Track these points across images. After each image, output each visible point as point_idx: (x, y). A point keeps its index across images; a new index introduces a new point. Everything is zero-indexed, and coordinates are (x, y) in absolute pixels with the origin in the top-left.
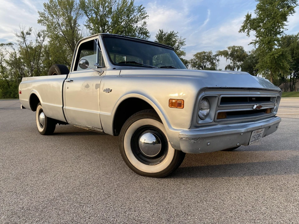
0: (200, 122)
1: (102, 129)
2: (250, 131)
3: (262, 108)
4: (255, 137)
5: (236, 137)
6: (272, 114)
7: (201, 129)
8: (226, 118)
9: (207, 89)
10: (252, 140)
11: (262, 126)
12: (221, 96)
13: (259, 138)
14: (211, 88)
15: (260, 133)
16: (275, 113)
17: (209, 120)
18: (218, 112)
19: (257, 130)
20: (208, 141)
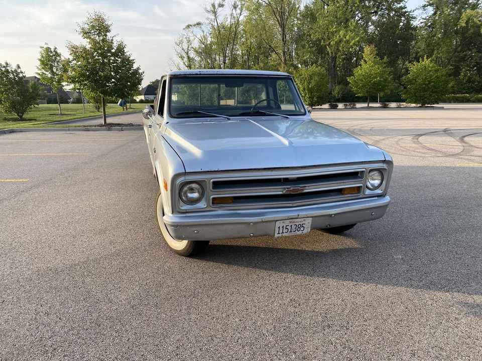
3: (306, 191)
5: (243, 226)
6: (361, 195)
7: (188, 215)
8: (233, 202)
9: (186, 174)
10: (281, 232)
11: (298, 215)
12: (212, 181)
13: (302, 229)
14: (192, 172)
15: (301, 223)
16: (379, 191)
17: (202, 205)
18: (212, 197)
19: (287, 219)
20: (194, 229)
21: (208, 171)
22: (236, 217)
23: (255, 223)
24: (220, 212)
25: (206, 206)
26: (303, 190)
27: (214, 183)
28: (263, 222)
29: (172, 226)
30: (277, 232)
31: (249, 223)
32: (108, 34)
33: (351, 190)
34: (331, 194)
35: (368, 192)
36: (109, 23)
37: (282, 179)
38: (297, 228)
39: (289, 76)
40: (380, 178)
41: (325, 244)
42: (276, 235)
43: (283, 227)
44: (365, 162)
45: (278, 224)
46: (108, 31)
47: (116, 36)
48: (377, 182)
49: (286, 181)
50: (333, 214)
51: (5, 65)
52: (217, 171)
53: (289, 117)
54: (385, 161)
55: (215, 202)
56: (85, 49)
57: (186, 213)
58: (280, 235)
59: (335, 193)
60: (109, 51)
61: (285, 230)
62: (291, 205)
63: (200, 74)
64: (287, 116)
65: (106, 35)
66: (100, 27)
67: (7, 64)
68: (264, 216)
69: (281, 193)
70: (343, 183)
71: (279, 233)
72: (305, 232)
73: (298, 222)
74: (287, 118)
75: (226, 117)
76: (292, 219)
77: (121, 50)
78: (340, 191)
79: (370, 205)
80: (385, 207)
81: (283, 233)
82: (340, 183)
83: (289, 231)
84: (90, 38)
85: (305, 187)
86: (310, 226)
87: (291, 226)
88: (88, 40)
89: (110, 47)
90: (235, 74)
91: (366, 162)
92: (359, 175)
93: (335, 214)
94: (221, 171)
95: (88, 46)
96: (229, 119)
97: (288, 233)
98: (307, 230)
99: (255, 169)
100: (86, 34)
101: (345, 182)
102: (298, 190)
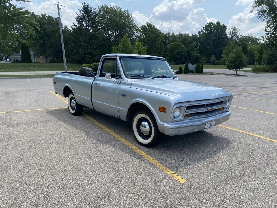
0: (175, 120)
1: (119, 117)
2: (205, 123)
3: (214, 109)
4: (209, 126)
5: (195, 126)
6: (224, 111)
8: (190, 116)
9: (178, 103)
12: (186, 106)
13: (212, 126)
14: (180, 102)
15: (212, 124)
16: (227, 109)
18: (185, 114)
19: (209, 122)
20: (178, 130)
21: (186, 102)
23: (200, 125)
24: (186, 121)
25: (181, 119)
27: (188, 107)
29: (170, 129)
30: (205, 128)
31: (198, 125)
34: (217, 111)
35: (225, 109)
42: (205, 130)
45: (207, 124)
49: (207, 105)
50: (220, 119)
52: (189, 101)
55: (185, 116)
69: (207, 111)
78: (219, 109)
92: (224, 102)
94: (191, 101)
97: (208, 128)
102: (213, 109)
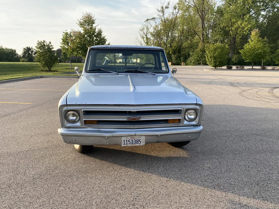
0: (69, 125)
5: (102, 139)
6: (181, 124)
7: (70, 129)
8: (97, 124)
9: (67, 105)
10: (126, 143)
11: (136, 134)
12: (82, 110)
13: (139, 142)
14: (70, 105)
15: (139, 139)
16: (194, 123)
17: (78, 124)
18: (84, 120)
19: (128, 136)
20: (73, 138)
21: (80, 105)
22: (98, 133)
23: (108, 137)
24: (89, 129)
25: (80, 125)
26: (139, 119)
28: (113, 137)
29: (61, 135)
30: (123, 143)
31: (105, 137)
32: (93, 25)
33: (174, 121)
34: (161, 122)
35: (186, 122)
36: (94, 19)
37: (128, 112)
38: (136, 142)
39: (161, 49)
40: (195, 114)
41: (167, 153)
42: (123, 145)
43: (127, 140)
44: (181, 104)
45: (123, 139)
46: (94, 23)
47: (97, 26)
48: (193, 117)
49: (130, 113)
50: (159, 135)
51: (43, 42)
52: (85, 105)
53: (155, 74)
54: (197, 104)
55: (86, 123)
56: (80, 33)
57: (69, 128)
58: (125, 145)
59: (163, 122)
60: (93, 34)
61: (128, 143)
62: (132, 128)
63: (106, 48)
64: (154, 74)
65: (92, 26)
66: (89, 21)
67: (44, 41)
68: (114, 133)
69: (126, 120)
70: (167, 116)
71: (124, 144)
72: (142, 144)
73: (136, 138)
74: (154, 75)
75: (116, 73)
76: (132, 136)
77: (100, 33)
78: (166, 121)
79: (186, 131)
80: (199, 133)
81: (127, 144)
82: (165, 116)
83: (131, 143)
84: (84, 27)
85: (141, 117)
86: (144, 141)
87: (132, 140)
88: (83, 28)
89: (94, 32)
90: (127, 48)
91: (183, 104)
93: (161, 135)
94: (88, 105)
95: (82, 32)
96: (118, 74)
97: (131, 144)
98: (143, 143)
99: (108, 105)
100: (81, 25)
101: (169, 116)
102: (136, 119)
